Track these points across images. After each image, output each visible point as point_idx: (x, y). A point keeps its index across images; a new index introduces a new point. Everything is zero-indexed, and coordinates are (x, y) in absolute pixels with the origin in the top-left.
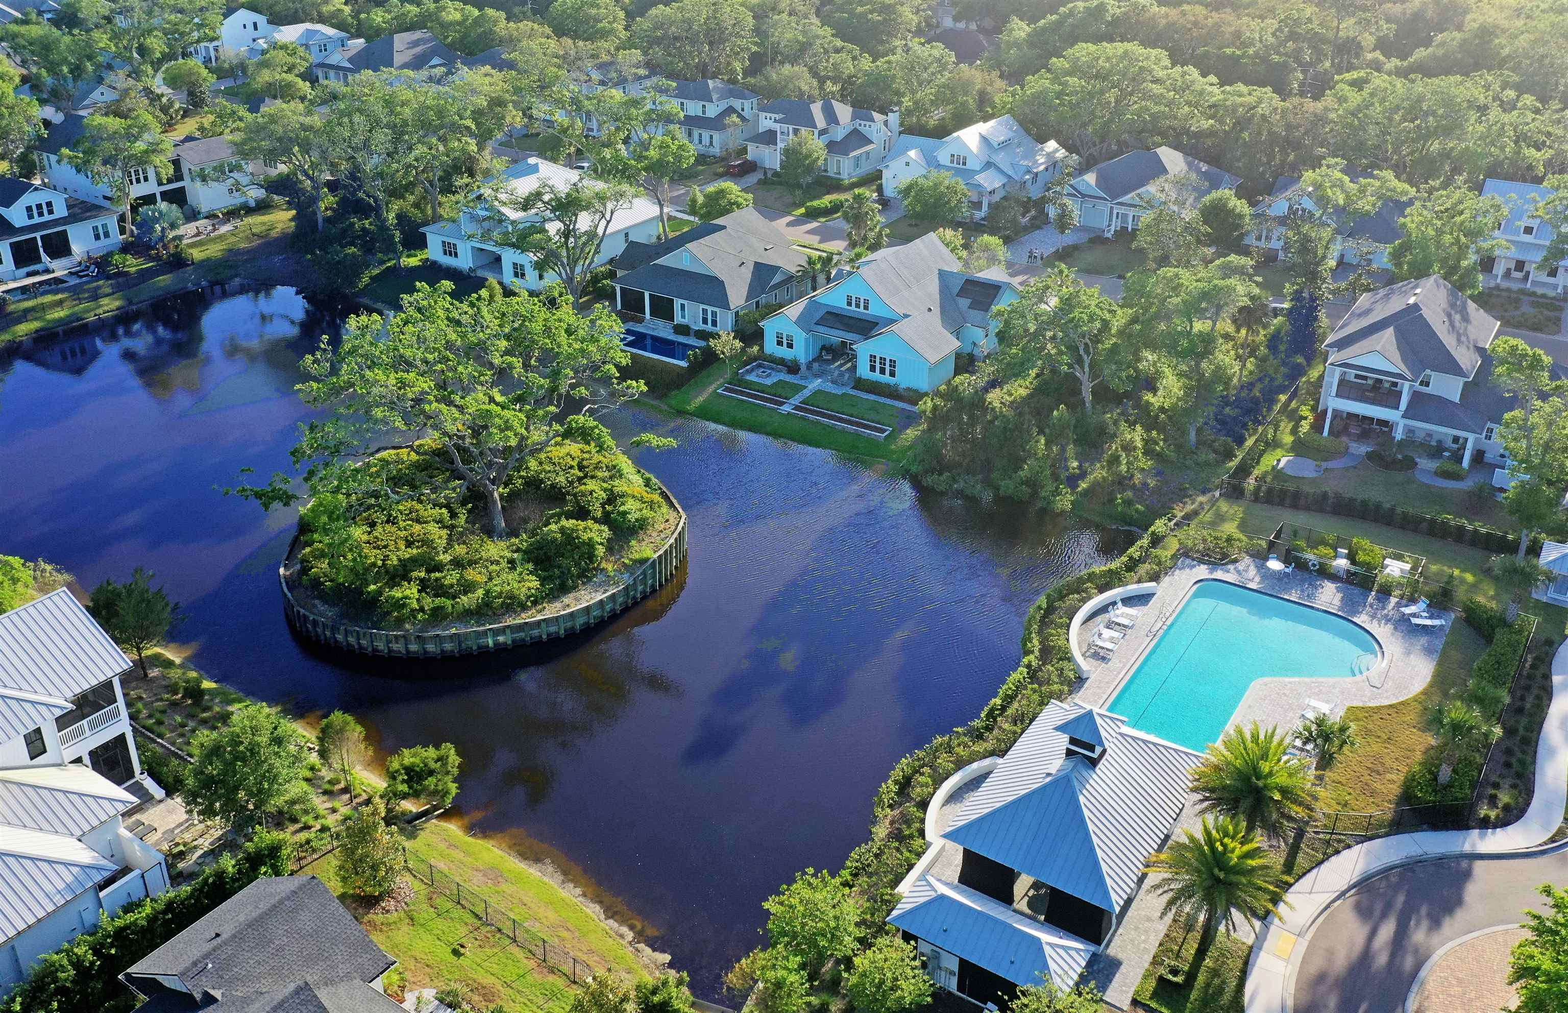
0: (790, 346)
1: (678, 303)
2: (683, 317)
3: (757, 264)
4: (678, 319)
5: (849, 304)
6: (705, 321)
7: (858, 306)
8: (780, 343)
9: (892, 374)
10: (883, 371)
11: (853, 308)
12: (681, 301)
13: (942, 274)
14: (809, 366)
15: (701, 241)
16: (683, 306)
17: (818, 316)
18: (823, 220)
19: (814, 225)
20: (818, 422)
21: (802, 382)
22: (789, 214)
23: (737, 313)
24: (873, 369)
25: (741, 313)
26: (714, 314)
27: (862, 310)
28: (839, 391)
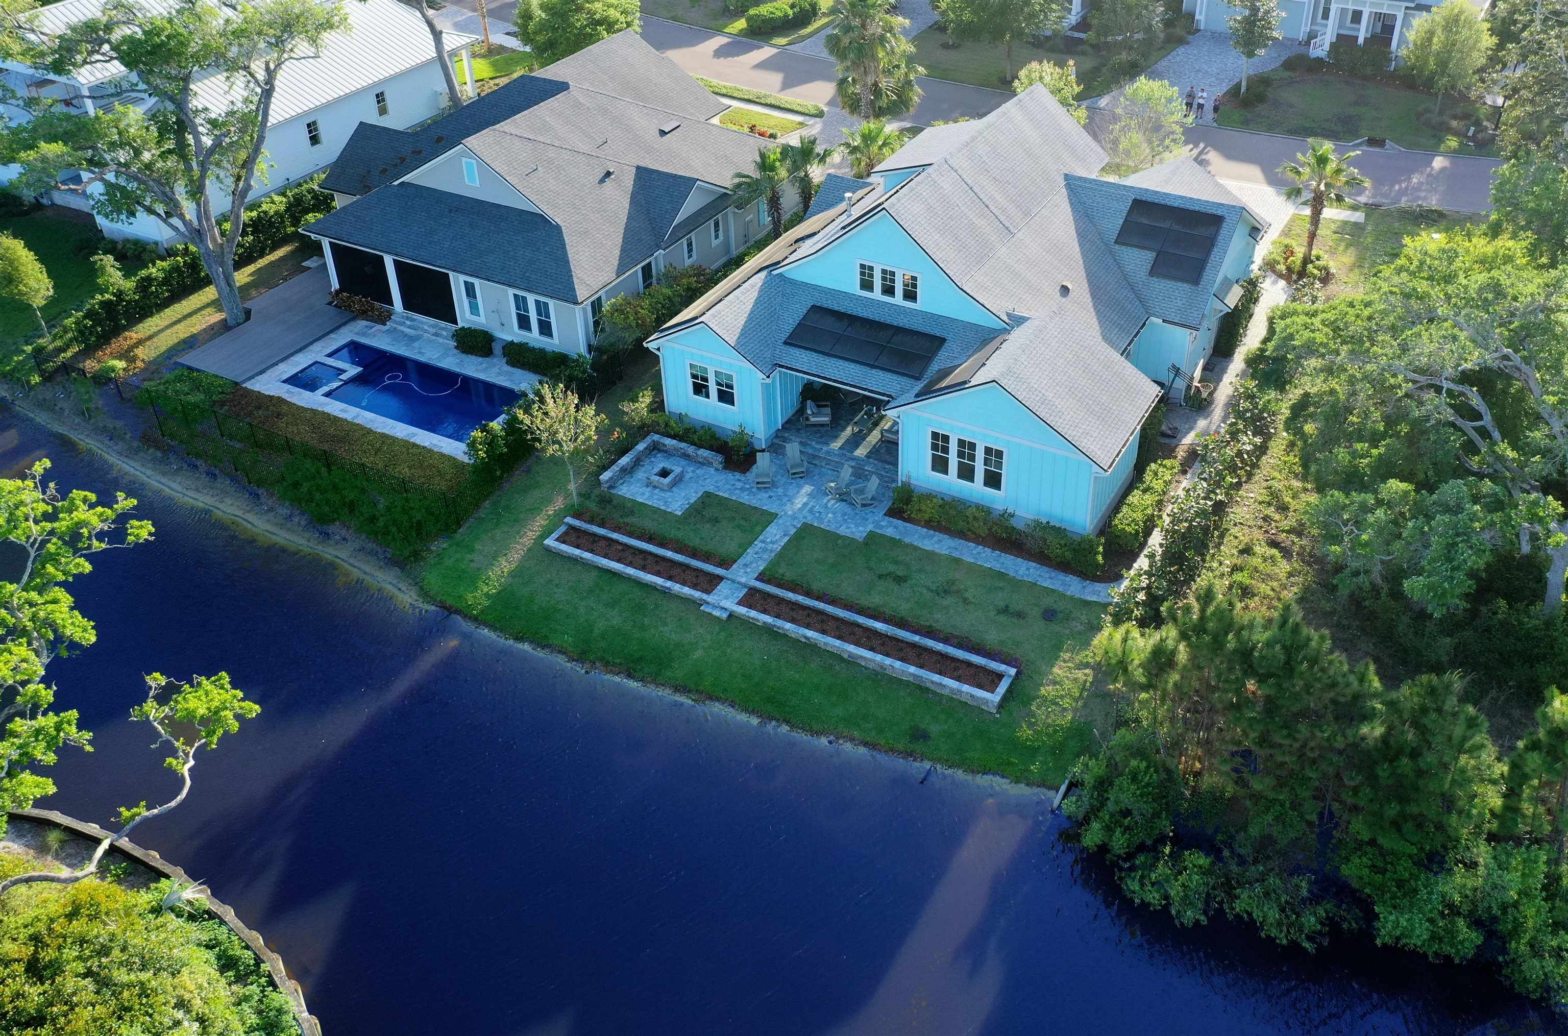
0: (726, 396)
1: (457, 282)
2: (474, 309)
3: (644, 175)
4: (465, 317)
5: (867, 285)
6: (524, 322)
7: (889, 290)
8: (700, 388)
9: (993, 480)
10: (966, 473)
11: (877, 294)
12: (462, 278)
13: (1074, 185)
14: (775, 446)
15: (506, 126)
16: (470, 290)
17: (790, 320)
18: (782, 41)
19: (766, 52)
20: (811, 647)
21: (761, 501)
22: (719, 31)
23: (596, 306)
24: (940, 465)
25: (606, 307)
26: (542, 309)
27: (898, 299)
28: (856, 530)
